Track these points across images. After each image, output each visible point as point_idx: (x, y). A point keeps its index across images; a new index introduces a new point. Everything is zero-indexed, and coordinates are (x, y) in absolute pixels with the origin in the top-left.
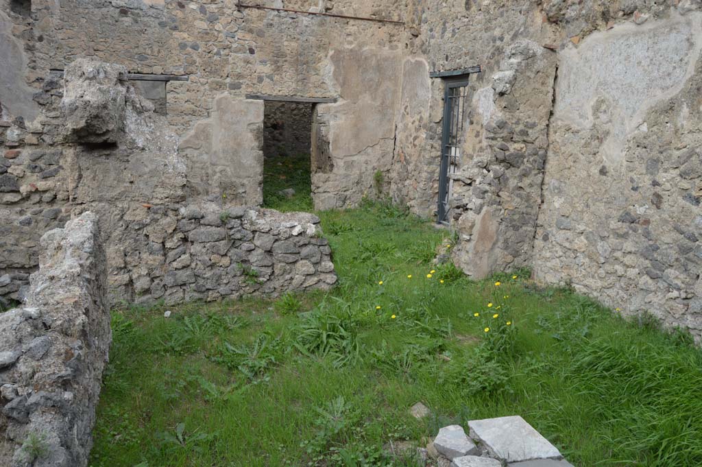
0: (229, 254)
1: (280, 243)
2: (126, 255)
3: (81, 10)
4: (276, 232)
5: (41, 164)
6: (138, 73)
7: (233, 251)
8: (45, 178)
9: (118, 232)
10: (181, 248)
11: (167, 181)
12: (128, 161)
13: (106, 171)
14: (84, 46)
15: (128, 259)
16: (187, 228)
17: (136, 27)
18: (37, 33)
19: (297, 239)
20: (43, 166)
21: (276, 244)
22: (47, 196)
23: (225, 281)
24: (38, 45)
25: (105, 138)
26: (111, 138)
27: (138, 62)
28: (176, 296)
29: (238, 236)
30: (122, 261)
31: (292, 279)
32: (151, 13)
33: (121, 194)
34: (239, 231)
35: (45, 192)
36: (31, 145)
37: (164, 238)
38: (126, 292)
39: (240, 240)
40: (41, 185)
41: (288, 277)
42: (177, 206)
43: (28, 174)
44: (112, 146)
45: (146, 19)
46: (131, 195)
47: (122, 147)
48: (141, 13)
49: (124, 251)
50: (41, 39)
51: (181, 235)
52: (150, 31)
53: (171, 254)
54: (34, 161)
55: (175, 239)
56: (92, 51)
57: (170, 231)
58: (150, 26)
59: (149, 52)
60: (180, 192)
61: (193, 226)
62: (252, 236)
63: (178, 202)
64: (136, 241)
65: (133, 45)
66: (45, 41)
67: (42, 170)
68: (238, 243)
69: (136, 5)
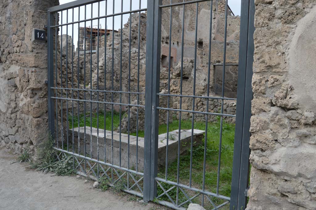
0: (214, 109)
1: (228, 108)
2: (188, 107)
3: (216, 45)
4: (227, 104)
5: (175, 83)
6: (231, 63)
7: (215, 109)
8: (176, 86)
9: (187, 100)
10: (201, 106)
11: (199, 88)
12: (191, 82)
13: (186, 85)
14: (216, 56)
15: (189, 108)
16: (203, 101)
17: (231, 49)
18: (204, 53)
19: (234, 107)
20: (175, 84)
21: (227, 108)
22: (176, 91)
23: (212, 117)
24: (204, 56)
25: (184, 76)
26: (186, 76)
27: (231, 59)
28: (199, 119)
29: (216, 104)
30: (187, 108)
31: (232, 120)
32: (236, 44)
33: (188, 90)
34: (216, 103)
35: (175, 90)
36: (174, 78)
37: (197, 103)
38: (187, 116)
39: (217, 105)
40: (175, 88)
41: (231, 119)
42: (201, 94)
43: (172, 85)
44: (188, 78)
45: (235, 46)
46: (191, 91)
47: (190, 79)
48: (233, 44)
49: (188, 105)
50: (204, 55)
51: (201, 103)
52: (235, 49)
53: (199, 107)
54: (174, 82)
55: (200, 103)
56: (218, 57)
57: (199, 101)
58: (235, 48)
59: (235, 56)
60: (202, 91)
61: (204, 100)
62: (220, 105)
63: (202, 94)
64: (191, 103)
65: (230, 54)
66: (206, 55)
67: (175, 85)
68: (216, 107)
69: (232, 42)
